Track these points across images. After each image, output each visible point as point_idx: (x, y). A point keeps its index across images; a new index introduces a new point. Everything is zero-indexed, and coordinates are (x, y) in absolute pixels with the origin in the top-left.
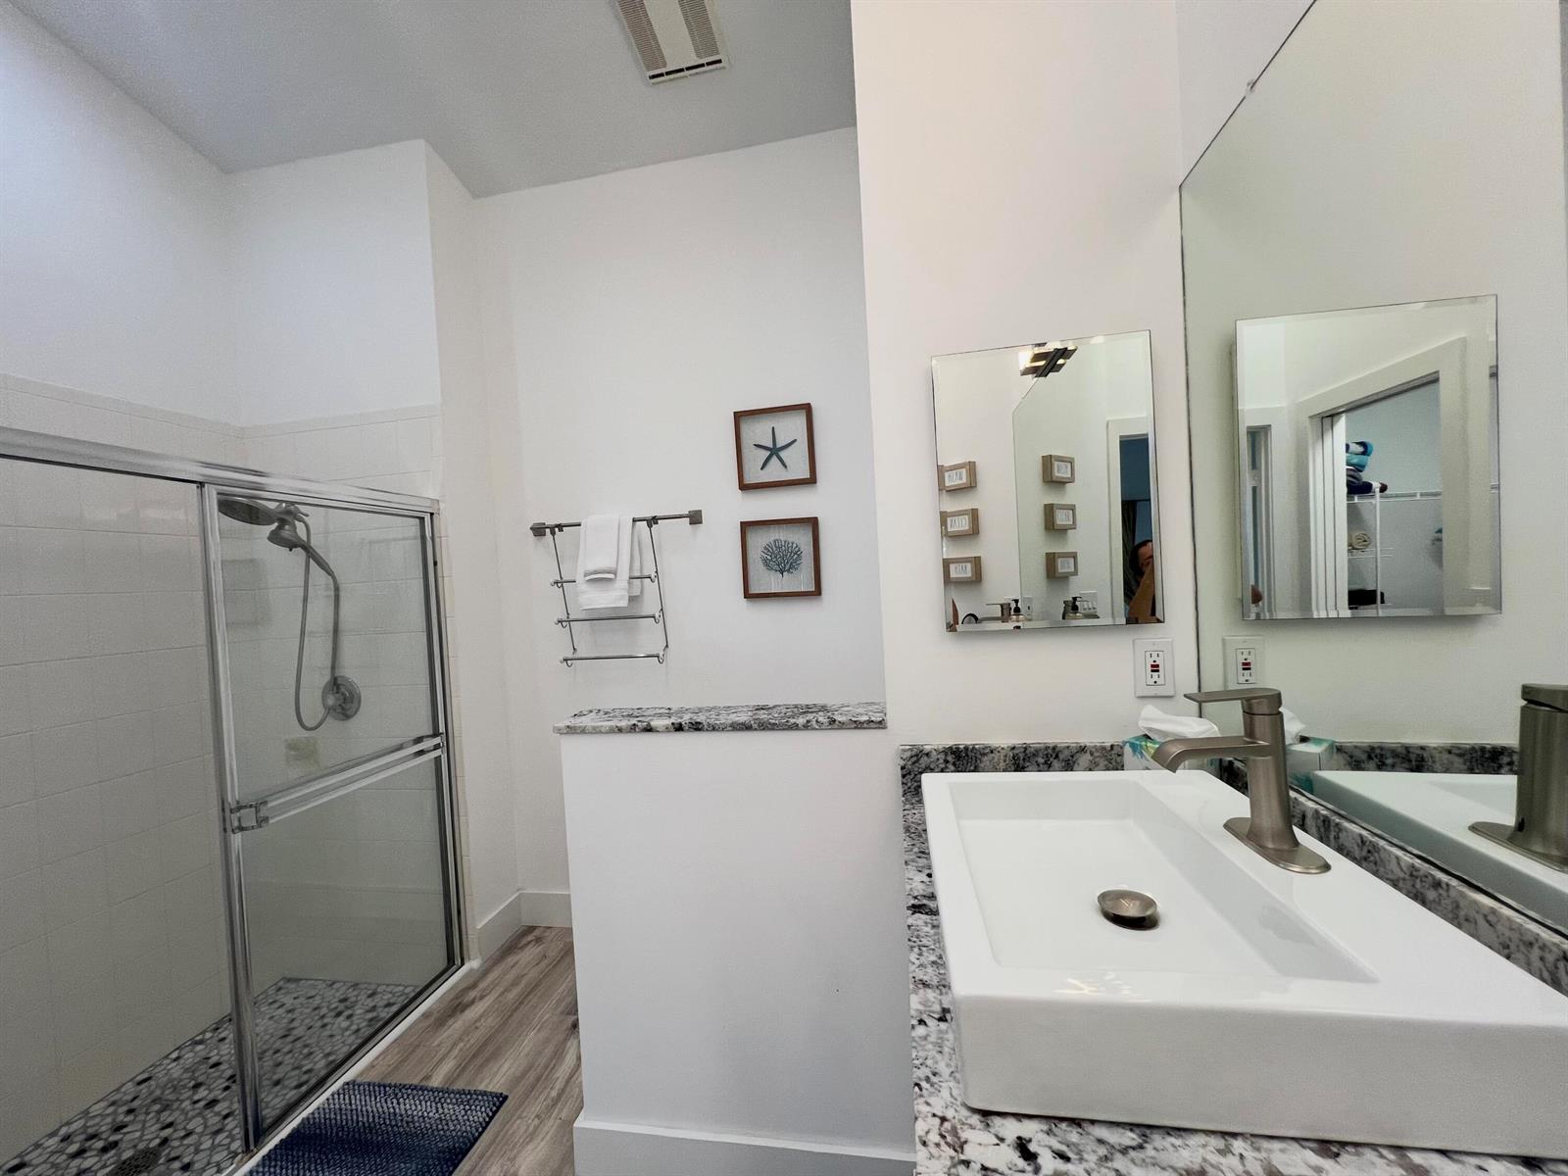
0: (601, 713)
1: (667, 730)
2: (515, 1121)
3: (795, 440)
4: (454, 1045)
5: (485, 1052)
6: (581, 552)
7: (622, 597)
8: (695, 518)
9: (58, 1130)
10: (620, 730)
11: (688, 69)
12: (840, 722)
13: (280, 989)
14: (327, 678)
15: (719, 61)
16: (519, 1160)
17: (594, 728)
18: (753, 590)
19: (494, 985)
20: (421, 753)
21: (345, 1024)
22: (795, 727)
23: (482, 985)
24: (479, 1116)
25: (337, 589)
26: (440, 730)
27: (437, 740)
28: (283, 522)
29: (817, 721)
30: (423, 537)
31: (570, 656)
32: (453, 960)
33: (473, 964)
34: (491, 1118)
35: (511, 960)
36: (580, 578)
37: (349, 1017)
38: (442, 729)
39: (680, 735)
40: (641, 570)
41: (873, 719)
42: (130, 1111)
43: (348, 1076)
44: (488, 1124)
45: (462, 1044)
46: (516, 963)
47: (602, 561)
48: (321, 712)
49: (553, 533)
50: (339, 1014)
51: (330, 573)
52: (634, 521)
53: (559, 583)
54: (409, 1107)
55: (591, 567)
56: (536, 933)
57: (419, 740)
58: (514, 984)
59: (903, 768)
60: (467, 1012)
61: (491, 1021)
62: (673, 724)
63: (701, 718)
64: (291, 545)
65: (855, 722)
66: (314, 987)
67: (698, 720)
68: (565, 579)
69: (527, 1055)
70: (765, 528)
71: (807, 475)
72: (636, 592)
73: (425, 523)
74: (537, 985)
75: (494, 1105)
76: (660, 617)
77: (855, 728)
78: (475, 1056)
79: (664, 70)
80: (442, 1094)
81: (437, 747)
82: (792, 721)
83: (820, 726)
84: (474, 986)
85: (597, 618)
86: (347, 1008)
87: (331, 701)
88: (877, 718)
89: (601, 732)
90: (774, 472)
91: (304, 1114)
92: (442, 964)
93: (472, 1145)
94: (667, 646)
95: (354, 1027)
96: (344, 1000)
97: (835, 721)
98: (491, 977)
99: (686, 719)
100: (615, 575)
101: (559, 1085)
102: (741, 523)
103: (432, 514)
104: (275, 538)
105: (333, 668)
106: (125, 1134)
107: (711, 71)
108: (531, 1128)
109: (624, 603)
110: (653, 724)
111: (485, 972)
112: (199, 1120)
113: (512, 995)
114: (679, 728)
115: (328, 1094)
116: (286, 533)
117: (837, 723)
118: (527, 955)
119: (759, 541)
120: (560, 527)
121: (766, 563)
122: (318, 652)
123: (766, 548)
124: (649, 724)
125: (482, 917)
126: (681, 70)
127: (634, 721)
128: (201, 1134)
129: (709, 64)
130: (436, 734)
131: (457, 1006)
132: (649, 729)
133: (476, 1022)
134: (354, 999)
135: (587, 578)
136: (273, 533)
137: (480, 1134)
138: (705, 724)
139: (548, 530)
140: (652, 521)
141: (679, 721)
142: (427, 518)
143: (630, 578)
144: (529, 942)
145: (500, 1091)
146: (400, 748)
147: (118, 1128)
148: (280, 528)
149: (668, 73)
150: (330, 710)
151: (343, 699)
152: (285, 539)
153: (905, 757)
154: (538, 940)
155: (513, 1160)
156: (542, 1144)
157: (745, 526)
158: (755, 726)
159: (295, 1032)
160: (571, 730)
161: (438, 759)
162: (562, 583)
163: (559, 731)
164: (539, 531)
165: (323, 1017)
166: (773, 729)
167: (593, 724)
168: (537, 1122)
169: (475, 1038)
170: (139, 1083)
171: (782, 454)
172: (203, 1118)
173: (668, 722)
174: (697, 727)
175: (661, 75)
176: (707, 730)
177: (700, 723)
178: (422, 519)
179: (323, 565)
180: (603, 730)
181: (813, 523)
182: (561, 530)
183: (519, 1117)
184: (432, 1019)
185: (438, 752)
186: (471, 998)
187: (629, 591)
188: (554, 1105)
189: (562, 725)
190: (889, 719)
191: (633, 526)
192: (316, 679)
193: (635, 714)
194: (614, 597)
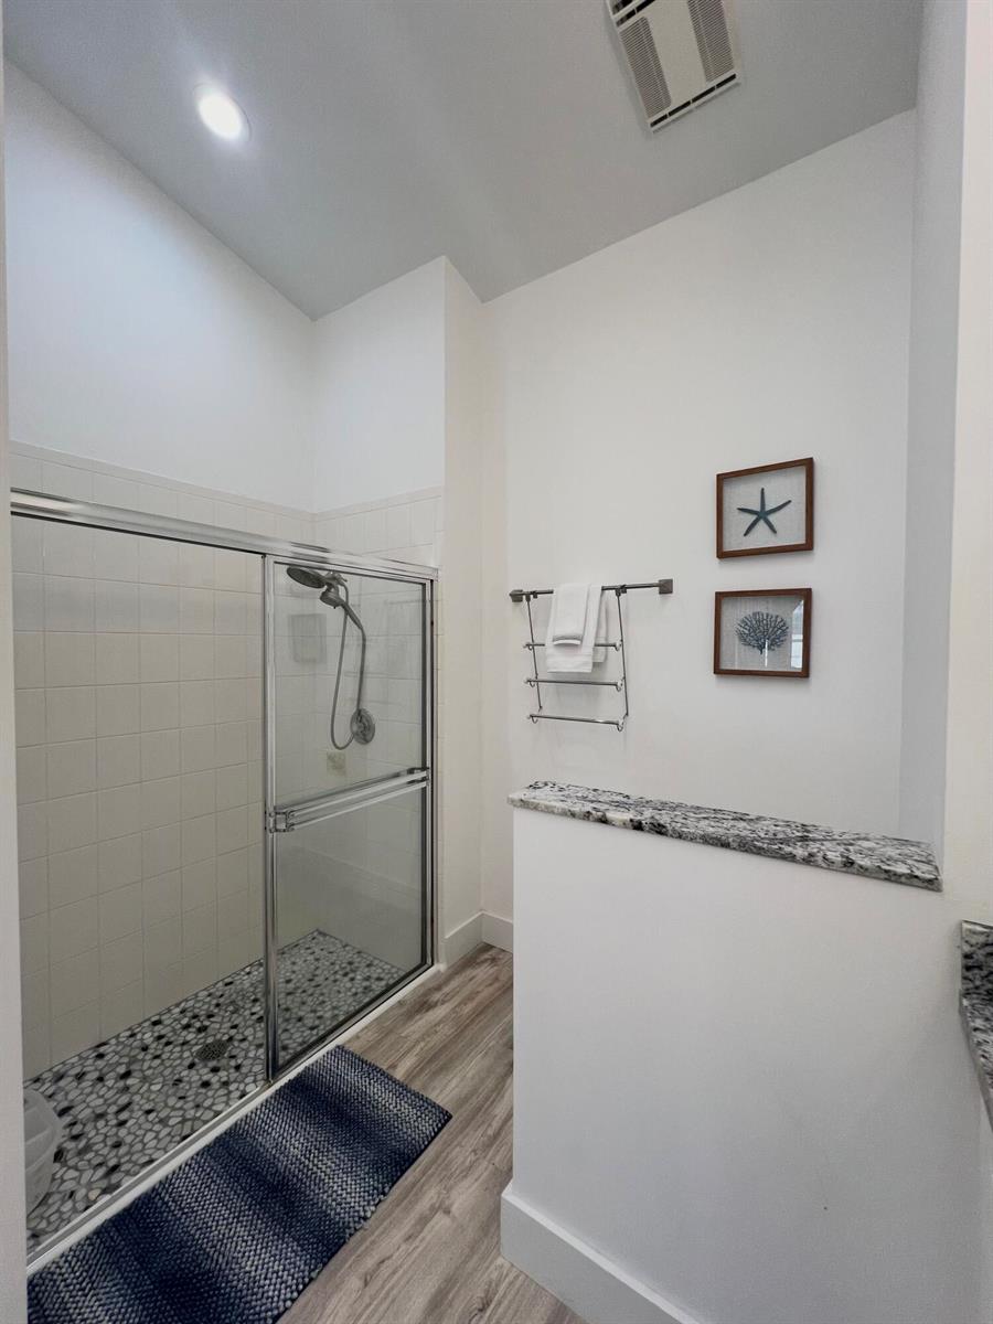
0: (556, 788)
1: (624, 825)
2: (453, 1149)
3: (790, 502)
4: (417, 1042)
5: (439, 1060)
6: (552, 619)
7: (585, 664)
8: (665, 588)
9: (180, 1003)
10: (573, 815)
11: (695, 100)
12: (861, 867)
13: (314, 939)
14: (355, 710)
15: (733, 77)
16: (454, 1193)
17: (547, 807)
18: (725, 666)
19: (455, 993)
20: (412, 782)
21: (349, 985)
22: (791, 858)
23: (446, 989)
24: (426, 1127)
25: (364, 640)
26: (427, 766)
27: (424, 774)
28: (330, 586)
29: (825, 858)
30: (424, 601)
31: (536, 713)
32: (425, 960)
33: (440, 967)
34: (436, 1134)
35: (469, 973)
36: (549, 642)
37: (352, 979)
38: (429, 764)
39: (638, 834)
40: (606, 639)
41: (917, 873)
42: (218, 1005)
43: (340, 1041)
44: (433, 1138)
45: (422, 1044)
46: (473, 977)
47: (570, 627)
48: (349, 735)
49: (528, 600)
50: (346, 975)
51: (360, 627)
52: (604, 589)
53: (531, 646)
54: (376, 1090)
55: (560, 632)
56: (492, 952)
57: (411, 771)
58: (470, 998)
59: (967, 956)
60: (430, 1013)
61: (446, 1031)
62: (631, 820)
63: (664, 819)
64: (335, 603)
65: (886, 871)
66: (335, 945)
67: (662, 822)
68: (536, 642)
69: (472, 1078)
70: (743, 599)
71: (801, 540)
72: (600, 659)
73: (427, 586)
74: (487, 1007)
75: (440, 1121)
76: (622, 686)
77: (886, 879)
78: (430, 1061)
79: (666, 112)
80: (402, 1089)
81: (424, 779)
82: (788, 849)
83: (829, 864)
84: (438, 988)
85: (562, 681)
86: (353, 971)
87: (355, 728)
88: (923, 871)
89: (553, 813)
90: (761, 537)
91: (307, 1064)
92: (417, 961)
93: (418, 1156)
94: (627, 714)
95: (354, 990)
96: (350, 963)
97: (852, 863)
98: (454, 984)
99: (647, 815)
100: (582, 641)
101: (496, 1124)
102: (717, 593)
103: (432, 581)
104: (324, 598)
105: (359, 700)
106: (213, 1022)
107: (721, 94)
108: (467, 1163)
109: (588, 669)
110: (610, 815)
111: (449, 978)
112: (251, 1029)
113: (468, 1009)
114: (638, 827)
115: (324, 1051)
116: (331, 595)
117: (856, 866)
118: (483, 972)
119: (735, 614)
120: (535, 594)
121: (743, 638)
122: (349, 687)
123: (743, 622)
124: (604, 816)
125: (451, 929)
126: (688, 104)
127: (588, 807)
128: (250, 1044)
129: (720, 85)
130: (424, 768)
131: (422, 1004)
132: (604, 821)
133: (435, 1026)
134: (356, 965)
135: (556, 643)
136: (324, 594)
137: (426, 1147)
138: (669, 828)
139: (524, 597)
140: (621, 590)
141: (639, 818)
142: (428, 584)
143: (596, 645)
144: (486, 960)
145: (446, 1108)
146: (397, 775)
147: (210, 1016)
148: (328, 590)
149: (671, 114)
150: (355, 735)
151: (363, 728)
152: (331, 600)
153: (973, 941)
154: (493, 960)
155: (449, 1190)
156: (476, 1184)
157: (721, 597)
158: (735, 845)
159: (316, 979)
160: (524, 804)
161: (424, 790)
162: (533, 646)
163: (512, 801)
164: (517, 597)
165: (336, 973)
166: (759, 854)
167: (547, 803)
168: (472, 1157)
169: (435, 1040)
170: (227, 985)
171: (772, 518)
172: (254, 1029)
173: (627, 816)
174: (659, 829)
175: (664, 117)
176: (672, 836)
177: (664, 827)
178: (424, 585)
179: (356, 621)
180: (556, 811)
181: (806, 595)
182: (535, 597)
183: (459, 1144)
184: (404, 1009)
185: (423, 784)
186: (435, 1000)
187: (594, 657)
188: (489, 1146)
189: (516, 796)
190: (944, 877)
191: (602, 595)
192: (347, 710)
193: (590, 797)
194: (578, 663)
